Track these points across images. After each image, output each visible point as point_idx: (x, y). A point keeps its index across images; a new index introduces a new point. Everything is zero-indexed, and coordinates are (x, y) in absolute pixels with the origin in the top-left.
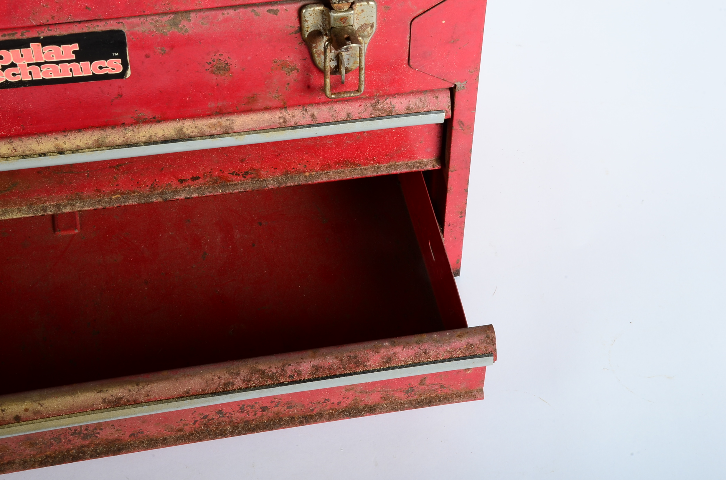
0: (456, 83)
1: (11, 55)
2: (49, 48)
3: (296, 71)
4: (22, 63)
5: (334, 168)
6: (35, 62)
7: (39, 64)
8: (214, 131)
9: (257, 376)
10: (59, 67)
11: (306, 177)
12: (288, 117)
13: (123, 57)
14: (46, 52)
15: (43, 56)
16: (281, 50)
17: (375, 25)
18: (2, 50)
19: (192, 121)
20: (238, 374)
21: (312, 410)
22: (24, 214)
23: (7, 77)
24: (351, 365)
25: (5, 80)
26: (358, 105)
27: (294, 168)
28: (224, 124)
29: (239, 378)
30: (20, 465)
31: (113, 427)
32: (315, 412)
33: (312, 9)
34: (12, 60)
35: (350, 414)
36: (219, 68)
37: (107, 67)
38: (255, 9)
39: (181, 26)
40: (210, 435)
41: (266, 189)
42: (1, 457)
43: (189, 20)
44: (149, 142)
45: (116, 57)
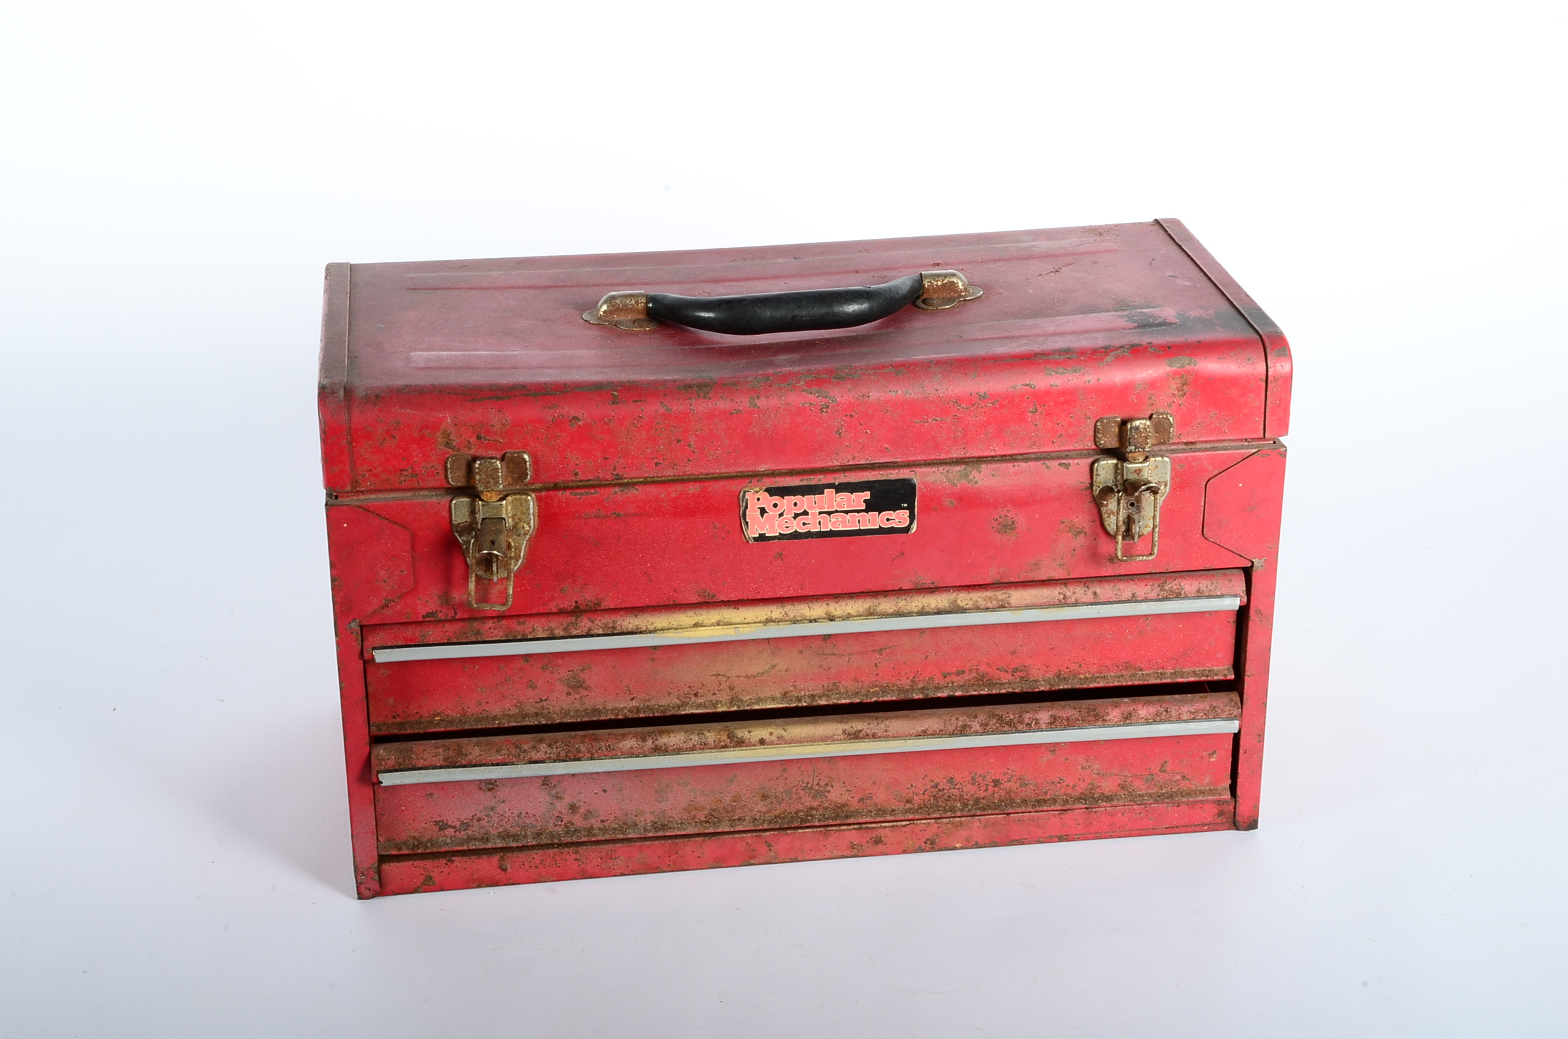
0: (1254, 560)
1: (805, 501)
2: (842, 495)
3: (1083, 535)
4: (814, 511)
5: (1113, 671)
6: (826, 510)
7: (829, 513)
8: (990, 605)
9: (994, 721)
10: (848, 516)
11: (1081, 679)
12: (1068, 594)
13: (911, 509)
14: (838, 500)
15: (835, 504)
16: (1070, 508)
17: (1168, 484)
18: (798, 496)
19: (967, 593)
20: (976, 717)
21: (1046, 793)
22: (777, 703)
23: (797, 527)
24: (1090, 718)
25: (794, 530)
26: (1145, 584)
27: (1067, 668)
28: (1000, 598)
29: (976, 720)
30: (750, 822)
31: (844, 785)
32: (1048, 797)
33: (1105, 462)
34: (805, 508)
35: (1086, 801)
36: (1005, 526)
37: (894, 519)
38: (1046, 462)
39: (971, 477)
40: (939, 810)
41: (1037, 690)
42: (733, 811)
43: (980, 472)
44: (922, 613)
45: (904, 508)
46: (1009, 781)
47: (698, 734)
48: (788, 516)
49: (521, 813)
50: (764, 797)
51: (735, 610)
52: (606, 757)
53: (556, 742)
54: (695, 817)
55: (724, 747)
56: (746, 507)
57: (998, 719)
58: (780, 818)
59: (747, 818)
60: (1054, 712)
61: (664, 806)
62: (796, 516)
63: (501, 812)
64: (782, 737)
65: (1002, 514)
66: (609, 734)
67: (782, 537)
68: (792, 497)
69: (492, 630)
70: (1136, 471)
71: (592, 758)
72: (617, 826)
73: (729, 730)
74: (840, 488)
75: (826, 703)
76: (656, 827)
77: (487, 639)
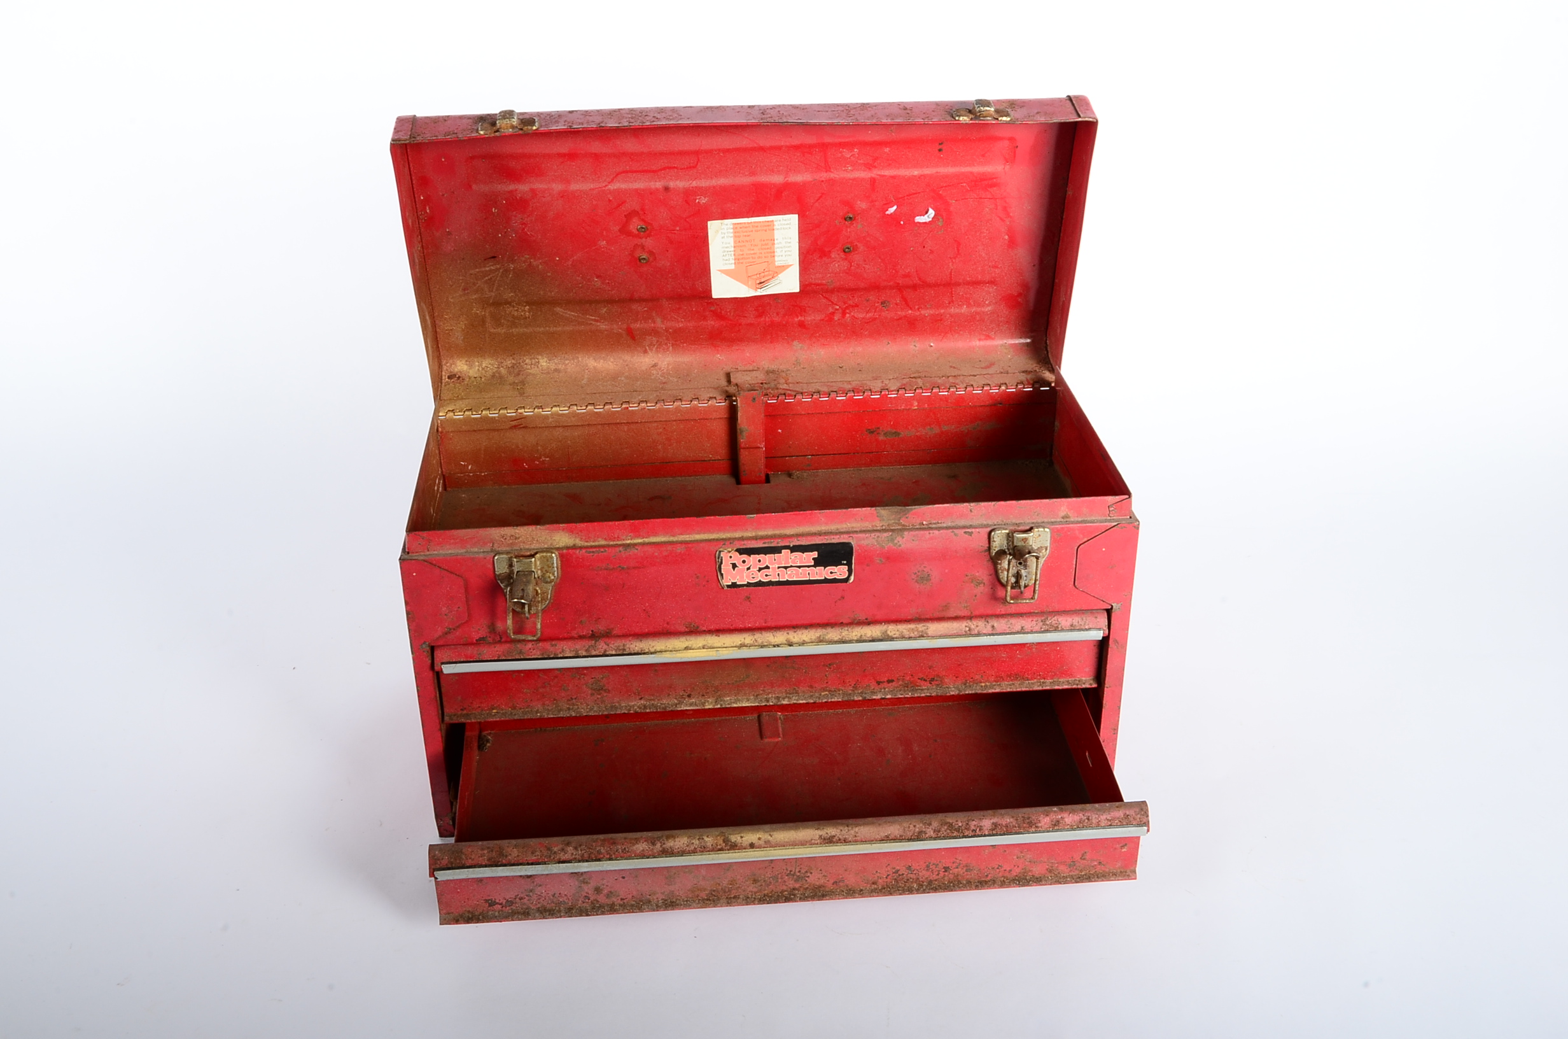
0: (1113, 605)
1: (767, 559)
3: (983, 585)
4: (774, 566)
5: (1005, 679)
8: (912, 635)
9: (946, 827)
10: (801, 570)
11: (982, 686)
12: (973, 627)
13: (849, 565)
15: (790, 560)
16: (972, 566)
17: (1048, 549)
18: (761, 555)
19: (894, 626)
23: (761, 577)
24: (1025, 825)
26: (1031, 620)
27: (972, 678)
28: (920, 629)
29: (931, 827)
33: (1000, 531)
34: (767, 564)
35: (1019, 883)
36: (922, 578)
37: (836, 572)
38: (955, 530)
39: (896, 541)
40: (899, 890)
41: (948, 694)
42: (729, 891)
43: (903, 538)
44: (860, 641)
45: (844, 564)
46: (957, 868)
47: (698, 839)
48: (754, 570)
49: (555, 894)
50: (755, 881)
51: (716, 637)
52: (622, 858)
53: (580, 846)
54: (698, 896)
55: (720, 850)
56: (721, 563)
57: (949, 826)
58: (768, 897)
59: (741, 896)
60: (995, 820)
61: (672, 888)
62: (760, 569)
63: (539, 893)
64: (769, 841)
65: (920, 569)
66: (625, 838)
67: (749, 585)
68: (757, 556)
69: (531, 650)
70: (1023, 540)
71: (610, 859)
72: (634, 903)
73: (725, 836)
74: (794, 549)
75: (788, 703)
76: (666, 904)
77: (528, 657)
